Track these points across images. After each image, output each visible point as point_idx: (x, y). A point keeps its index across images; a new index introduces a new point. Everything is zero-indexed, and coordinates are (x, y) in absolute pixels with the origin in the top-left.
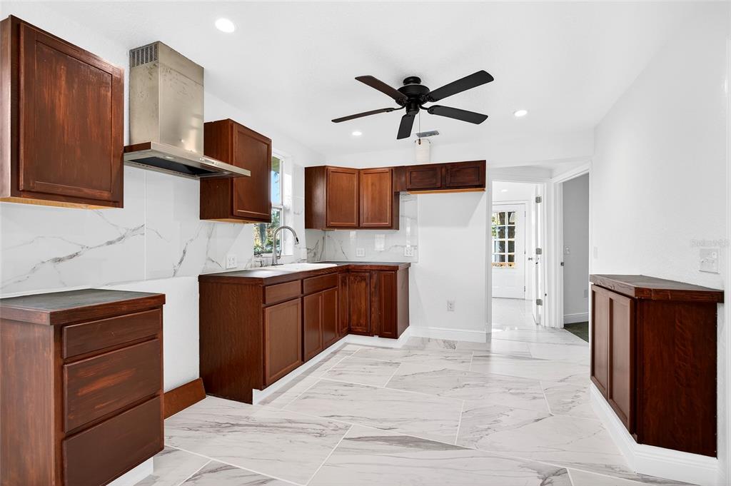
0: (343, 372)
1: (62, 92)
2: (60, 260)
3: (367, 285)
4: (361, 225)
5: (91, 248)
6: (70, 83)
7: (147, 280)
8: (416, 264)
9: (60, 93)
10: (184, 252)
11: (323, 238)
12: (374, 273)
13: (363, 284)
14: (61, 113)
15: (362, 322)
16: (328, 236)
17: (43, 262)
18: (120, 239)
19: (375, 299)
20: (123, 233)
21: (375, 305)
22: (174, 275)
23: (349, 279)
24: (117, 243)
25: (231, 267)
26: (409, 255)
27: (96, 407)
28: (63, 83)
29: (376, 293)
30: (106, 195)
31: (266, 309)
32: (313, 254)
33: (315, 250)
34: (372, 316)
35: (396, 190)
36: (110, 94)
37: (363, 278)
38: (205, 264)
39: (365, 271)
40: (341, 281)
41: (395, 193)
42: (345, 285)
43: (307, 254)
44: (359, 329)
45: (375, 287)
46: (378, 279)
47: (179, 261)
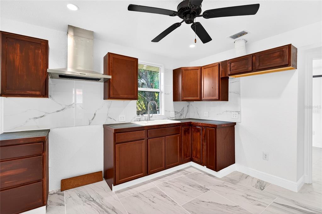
0: (170, 186)
1: (18, 55)
2: (37, 118)
3: (200, 134)
4: (202, 99)
5: (50, 113)
6: (21, 51)
7: (76, 126)
8: (240, 124)
9: (17, 55)
10: (95, 115)
11: (188, 106)
13: (198, 134)
14: (17, 62)
15: (198, 156)
16: (191, 105)
17: (30, 119)
18: (62, 110)
19: (205, 144)
20: (64, 107)
21: (205, 147)
22: (89, 125)
23: (191, 130)
25: (122, 121)
26: (235, 117)
27: (5, 183)
28: (18, 51)
29: (205, 140)
30: (38, 93)
31: (116, 145)
32: (180, 115)
33: (181, 113)
34: (203, 153)
35: (222, 76)
36: (40, 52)
37: (198, 130)
38: (107, 120)
39: (199, 126)
40: (184, 131)
41: (221, 78)
42: (189, 133)
43: (175, 114)
44: (196, 160)
45: (204, 137)
46: (206, 132)
47: (92, 118)
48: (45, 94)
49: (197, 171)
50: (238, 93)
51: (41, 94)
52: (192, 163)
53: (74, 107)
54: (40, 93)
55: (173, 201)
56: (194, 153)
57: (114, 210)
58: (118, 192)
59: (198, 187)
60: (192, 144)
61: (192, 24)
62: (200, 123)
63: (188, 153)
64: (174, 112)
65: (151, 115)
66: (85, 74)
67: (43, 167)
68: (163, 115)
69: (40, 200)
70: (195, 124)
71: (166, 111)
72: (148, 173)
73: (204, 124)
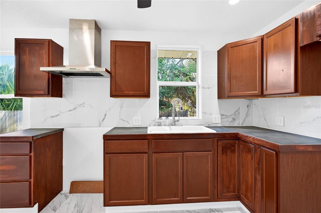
3: (252, 158)
4: (265, 93)
5: (63, 113)
7: (86, 127)
10: (105, 115)
11: (248, 106)
12: (257, 146)
13: (249, 156)
16: (255, 104)
17: (48, 117)
19: (259, 178)
20: (75, 107)
22: (99, 126)
23: (239, 147)
24: (73, 111)
28: (28, 54)
29: (259, 169)
31: (106, 155)
32: (231, 119)
33: (233, 116)
34: (256, 195)
35: (303, 42)
36: (44, 52)
37: (249, 150)
38: (119, 121)
39: (251, 143)
40: (223, 148)
42: (233, 151)
43: (221, 119)
44: (246, 201)
45: (258, 164)
46: (260, 155)
47: (102, 119)
51: (44, 94)
53: (84, 107)
54: (43, 92)
56: (243, 187)
60: (239, 171)
62: (250, 137)
63: (232, 186)
64: (219, 116)
65: (177, 118)
66: (75, 69)
68: (201, 119)
70: (243, 137)
71: (204, 113)
73: (257, 140)
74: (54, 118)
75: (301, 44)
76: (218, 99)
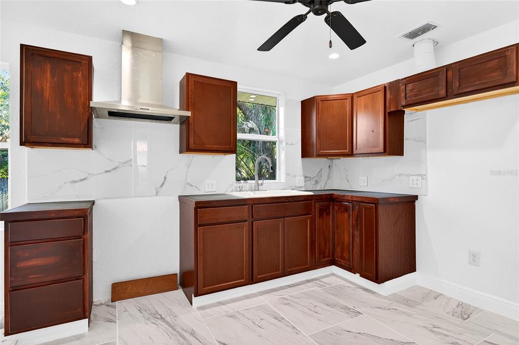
0: (292, 303)
1: (48, 81)
2: (75, 182)
3: (349, 216)
4: (355, 152)
5: (95, 175)
6: (53, 75)
7: (134, 197)
9: (47, 82)
10: (165, 178)
11: (329, 166)
12: (355, 204)
13: (346, 215)
14: (47, 93)
15: (345, 255)
16: (336, 165)
17: (65, 183)
18: (114, 169)
19: (357, 233)
20: (117, 165)
21: (357, 240)
22: (156, 195)
24: (112, 171)
25: (209, 191)
26: (416, 186)
27: (30, 277)
28: (49, 75)
29: (357, 225)
30: (77, 141)
31: (198, 228)
32: (314, 182)
33: (316, 178)
34: (354, 251)
35: (390, 109)
36: (80, 75)
37: (346, 209)
38: (184, 187)
39: (348, 201)
40: (320, 210)
41: (389, 113)
42: (328, 214)
43: (305, 181)
44: (342, 262)
45: (357, 221)
46: (359, 211)
47: (161, 184)
48: (87, 142)
49: (343, 282)
50: (422, 141)
51: (81, 143)
52: (334, 269)
53: (132, 165)
54: (80, 141)
55: (294, 328)
56: (338, 250)
57: (193, 334)
58: (201, 308)
59: (342, 308)
60: (334, 233)
61: (326, 15)
62: (348, 196)
63: (327, 251)
64: (303, 178)
65: (260, 182)
66: (149, 109)
67: (84, 256)
68: (283, 181)
69: (80, 309)
70: (339, 197)
71: (288, 174)
72: (252, 281)
73: (356, 197)
74: (76, 184)
75: (388, 110)
76: (302, 157)
